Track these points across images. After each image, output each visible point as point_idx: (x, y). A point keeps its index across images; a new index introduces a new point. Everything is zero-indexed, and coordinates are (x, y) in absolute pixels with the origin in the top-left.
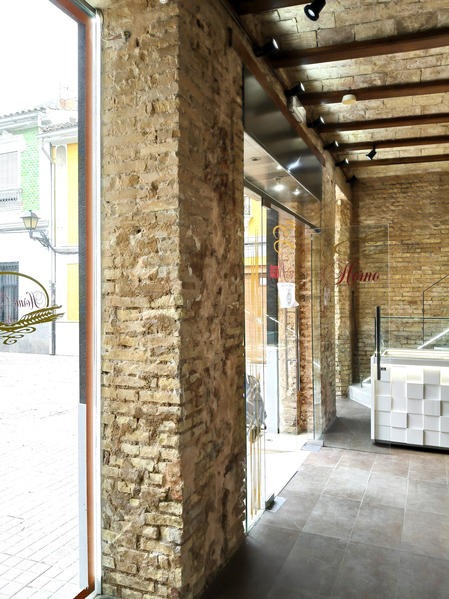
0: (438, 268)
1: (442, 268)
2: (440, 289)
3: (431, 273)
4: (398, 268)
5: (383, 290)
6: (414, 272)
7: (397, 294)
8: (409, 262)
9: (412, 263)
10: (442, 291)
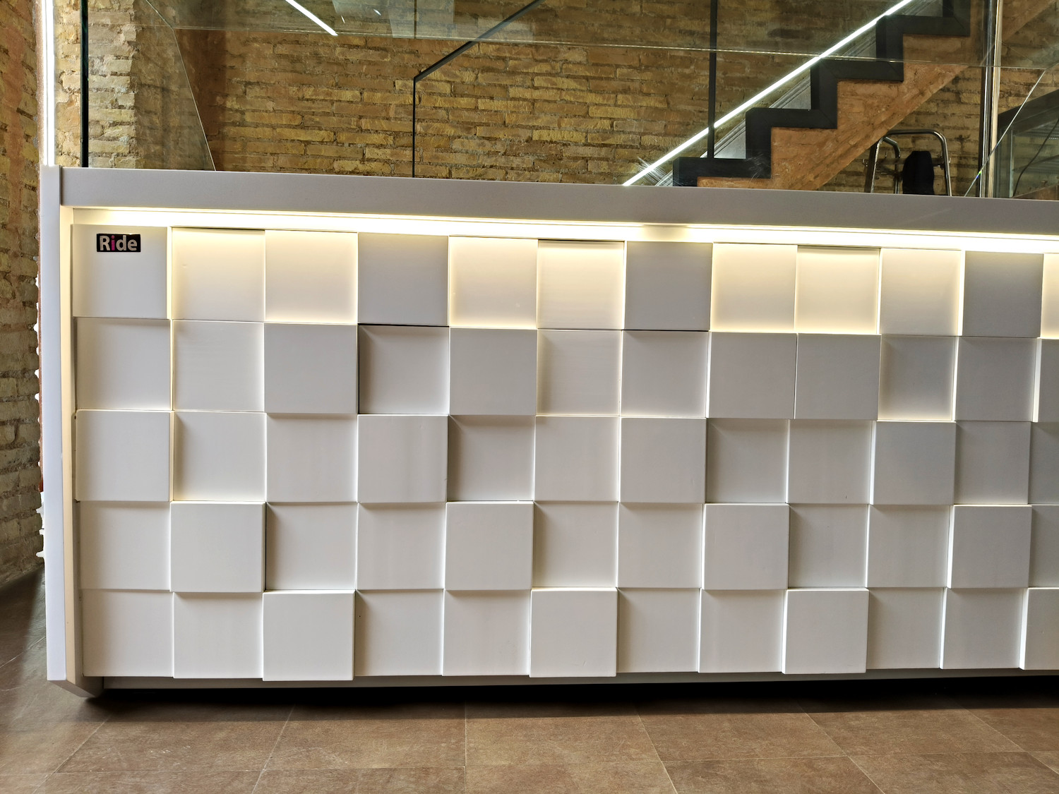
0: (468, 77)
1: (480, 80)
2: (472, 145)
3: (448, 90)
4: (350, 66)
5: (303, 136)
6: (399, 83)
7: (347, 150)
8: (385, 49)
9: (394, 55)
10: (480, 151)
